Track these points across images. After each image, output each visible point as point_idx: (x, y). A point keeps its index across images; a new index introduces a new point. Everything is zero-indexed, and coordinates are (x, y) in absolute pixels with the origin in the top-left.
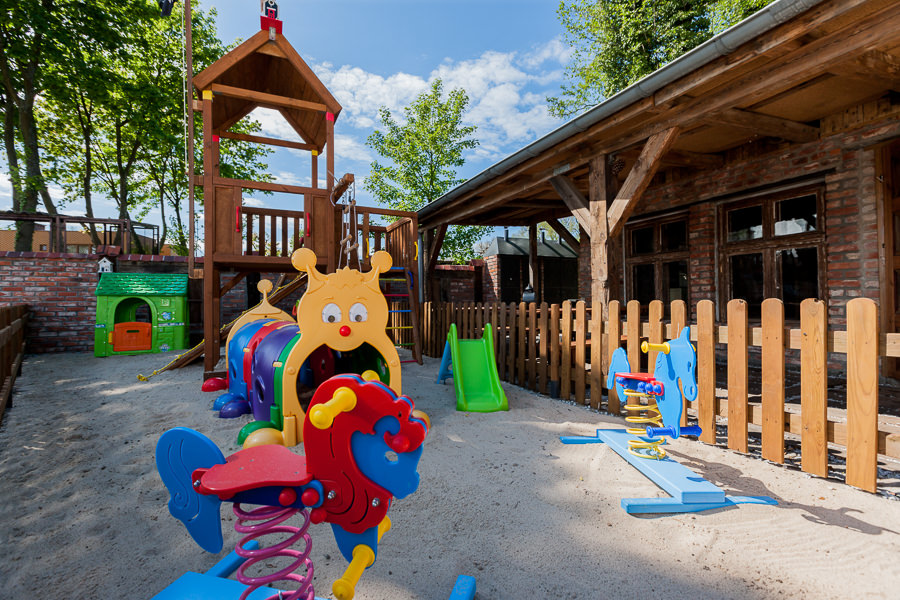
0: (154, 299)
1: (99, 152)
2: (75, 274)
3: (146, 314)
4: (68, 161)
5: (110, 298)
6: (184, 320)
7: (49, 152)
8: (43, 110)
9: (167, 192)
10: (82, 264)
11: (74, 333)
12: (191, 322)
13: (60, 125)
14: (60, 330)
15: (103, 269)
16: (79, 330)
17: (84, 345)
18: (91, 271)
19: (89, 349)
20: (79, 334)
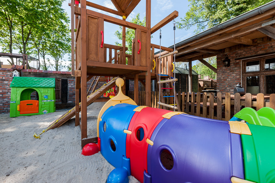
1: (15, 36)
3: (36, 96)
6: (54, 99)
10: (5, 73)
15: (15, 75)
16: (3, 103)
17: (6, 110)
18: (9, 76)
19: (8, 111)
20: (3, 105)
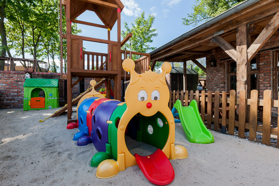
0: (46, 88)
1: (27, 39)
2: (17, 79)
3: (43, 94)
4: (17, 42)
5: (29, 88)
6: (57, 97)
7: (10, 39)
8: (8, 25)
9: (50, 53)
10: (19, 75)
11: (17, 101)
12: (59, 97)
13: (14, 30)
14: (11, 100)
15: (27, 77)
16: (18, 100)
17: (20, 106)
18: (22, 78)
19: (22, 107)
20: (18, 102)
